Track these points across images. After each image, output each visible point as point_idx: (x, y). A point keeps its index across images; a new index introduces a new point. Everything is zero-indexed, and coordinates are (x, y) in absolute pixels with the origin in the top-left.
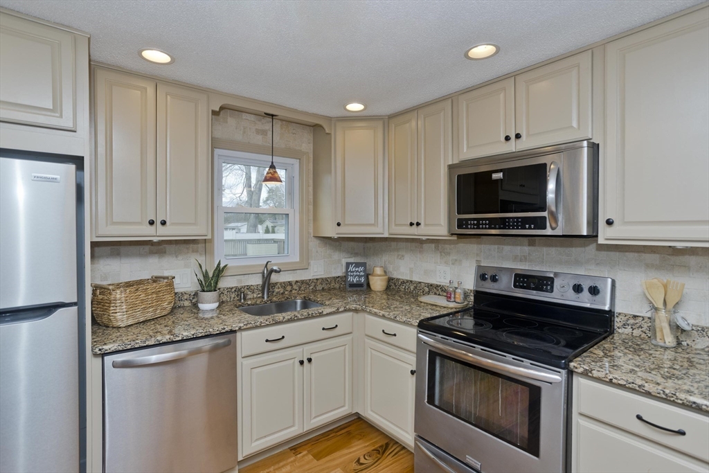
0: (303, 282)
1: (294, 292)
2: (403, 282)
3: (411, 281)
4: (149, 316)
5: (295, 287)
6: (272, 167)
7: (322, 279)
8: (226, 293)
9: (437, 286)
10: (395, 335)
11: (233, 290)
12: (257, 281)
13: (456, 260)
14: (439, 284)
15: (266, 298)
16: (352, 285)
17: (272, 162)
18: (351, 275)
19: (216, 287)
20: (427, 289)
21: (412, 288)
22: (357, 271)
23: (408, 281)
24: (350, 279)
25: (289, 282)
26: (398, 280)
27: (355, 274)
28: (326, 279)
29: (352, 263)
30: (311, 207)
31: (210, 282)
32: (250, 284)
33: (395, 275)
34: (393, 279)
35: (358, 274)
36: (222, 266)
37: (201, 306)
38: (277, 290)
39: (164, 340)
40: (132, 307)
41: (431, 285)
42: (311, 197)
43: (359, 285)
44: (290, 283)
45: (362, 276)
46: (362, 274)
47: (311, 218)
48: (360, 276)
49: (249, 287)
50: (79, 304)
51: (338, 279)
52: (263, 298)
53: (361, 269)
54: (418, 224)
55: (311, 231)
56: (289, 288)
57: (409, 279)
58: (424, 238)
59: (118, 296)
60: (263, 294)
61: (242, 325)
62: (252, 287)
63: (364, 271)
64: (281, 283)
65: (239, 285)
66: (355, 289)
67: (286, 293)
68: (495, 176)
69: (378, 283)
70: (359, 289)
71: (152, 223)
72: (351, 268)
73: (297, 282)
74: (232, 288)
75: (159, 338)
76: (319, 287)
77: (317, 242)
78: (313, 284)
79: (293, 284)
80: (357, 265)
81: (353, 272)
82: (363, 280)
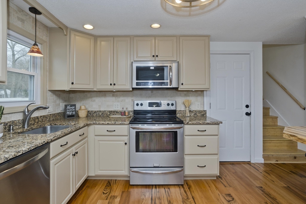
0: (44, 116)
1: (39, 122)
2: (95, 112)
3: (100, 111)
5: (40, 120)
7: (53, 114)
9: (114, 111)
10: (115, 131)
13: (123, 100)
14: (115, 110)
15: (26, 128)
16: (69, 116)
18: (68, 111)
20: (109, 113)
21: (100, 114)
22: (72, 109)
23: (98, 111)
24: (68, 113)
25: (37, 117)
26: (92, 111)
27: (70, 110)
28: (54, 114)
29: (69, 105)
32: (13, 120)
33: (90, 109)
35: (72, 110)
41: (111, 111)
43: (72, 116)
44: (37, 118)
45: (74, 111)
46: (74, 110)
48: (73, 111)
53: (73, 107)
54: (114, 84)
55: (47, 87)
56: (37, 121)
58: (114, 90)
65: (6, 121)
66: (70, 118)
67: (35, 124)
68: (151, 68)
69: (82, 114)
70: (72, 118)
72: (68, 107)
73: (41, 116)
76: (51, 119)
77: (50, 93)
78: (49, 117)
79: (39, 118)
80: (71, 106)
81: (69, 109)
82: (74, 113)
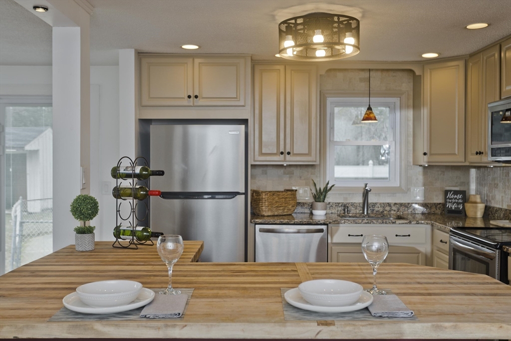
0: (401, 205)
1: (392, 212)
2: (497, 211)
3: (501, 209)
4: (280, 212)
5: (394, 208)
6: (370, 109)
7: (422, 204)
8: (334, 206)
10: (446, 243)
11: (340, 205)
12: (359, 200)
15: (366, 213)
16: (451, 211)
17: (369, 105)
18: (449, 202)
19: (324, 200)
22: (456, 198)
24: (449, 205)
25: (388, 203)
26: (493, 208)
27: (453, 201)
28: (426, 204)
29: (451, 191)
30: (411, 139)
31: (320, 196)
32: (354, 201)
34: (490, 207)
35: (457, 201)
36: (329, 186)
37: (315, 212)
38: (376, 209)
39: (284, 222)
40: (271, 204)
42: (411, 130)
43: (457, 212)
44: (389, 205)
45: (460, 203)
46: (460, 201)
47: (411, 148)
48: (458, 204)
49: (353, 204)
50: (246, 194)
51: (439, 206)
52: (363, 213)
53: (460, 196)
54: (480, 153)
55: (411, 160)
56: (388, 208)
57: (501, 207)
59: (264, 197)
60: (364, 210)
61: (331, 221)
62: (355, 204)
63: (462, 199)
64: (380, 204)
65: (345, 202)
66: (453, 215)
67: (385, 212)
70: (457, 215)
71: (282, 153)
72: (449, 195)
73: (396, 204)
74: (339, 203)
75: (282, 220)
77: (417, 170)
79: (392, 205)
80: (456, 193)
81: (451, 199)
82: (461, 207)
